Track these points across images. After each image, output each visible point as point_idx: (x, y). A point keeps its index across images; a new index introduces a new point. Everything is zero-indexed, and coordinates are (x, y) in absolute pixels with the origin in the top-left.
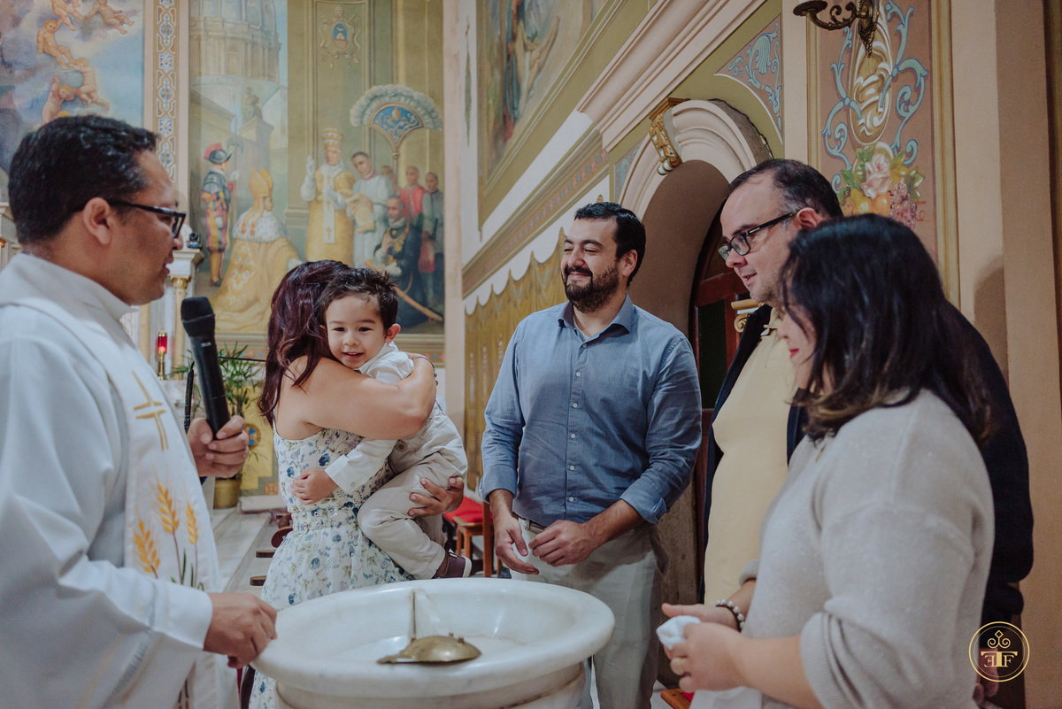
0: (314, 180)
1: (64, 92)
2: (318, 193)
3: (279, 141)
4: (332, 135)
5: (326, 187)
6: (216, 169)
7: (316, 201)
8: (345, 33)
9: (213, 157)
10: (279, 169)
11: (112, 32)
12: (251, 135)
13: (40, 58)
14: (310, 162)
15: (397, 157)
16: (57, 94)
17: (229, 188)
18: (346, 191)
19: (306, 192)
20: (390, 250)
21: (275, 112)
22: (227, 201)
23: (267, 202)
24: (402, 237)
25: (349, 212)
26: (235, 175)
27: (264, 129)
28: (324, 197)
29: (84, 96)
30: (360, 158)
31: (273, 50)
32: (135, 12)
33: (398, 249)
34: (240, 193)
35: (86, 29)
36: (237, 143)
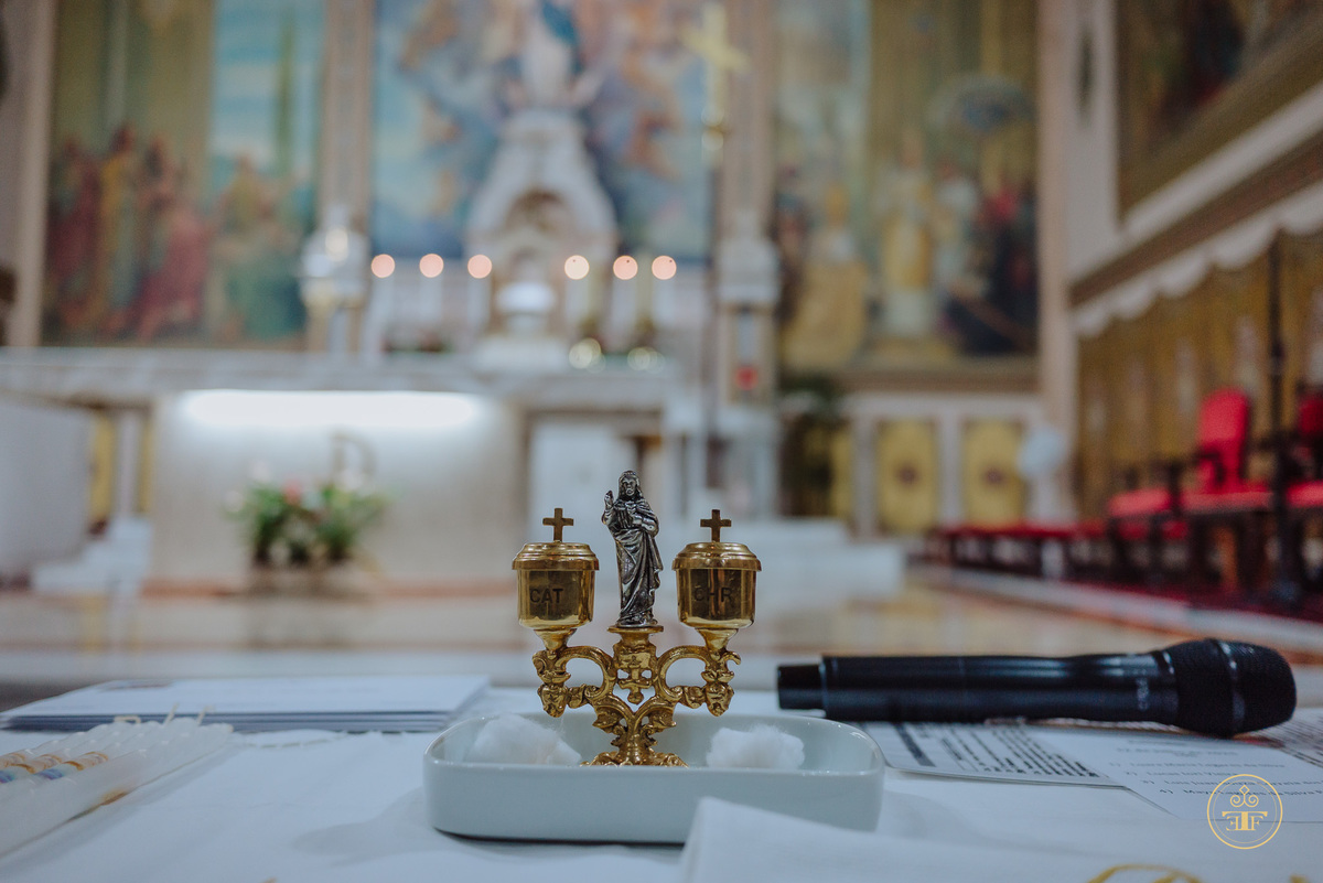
7: (893, 216)
23: (844, 222)
28: (901, 211)
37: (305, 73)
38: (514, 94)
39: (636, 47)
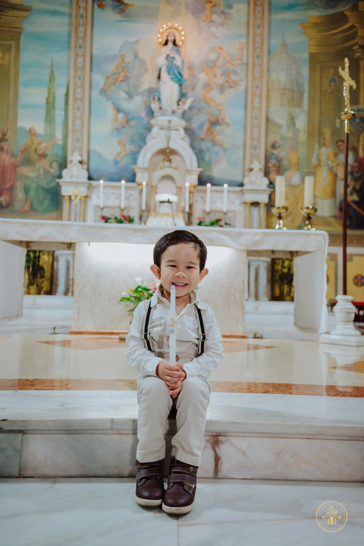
0: (318, 155)
1: (213, 120)
2: (319, 161)
3: (303, 137)
4: (327, 132)
5: (323, 158)
6: (275, 152)
7: (319, 165)
8: (335, 82)
9: (273, 146)
10: (302, 151)
11: (232, 90)
12: (290, 135)
13: (203, 104)
14: (317, 146)
15: (358, 142)
16: (210, 121)
17: (279, 160)
18: (333, 159)
19: (314, 161)
20: (354, 188)
21: (301, 122)
22: (279, 167)
23: (297, 167)
24: (360, 182)
25: (334, 170)
26: (283, 154)
27: (296, 132)
28: (322, 163)
29: (220, 121)
30: (340, 143)
31: (301, 94)
32: (242, 80)
33: (358, 187)
34: (285, 163)
35: (222, 89)
36: (284, 138)
37: (60, 93)
38: (155, 106)
39: (208, 86)
